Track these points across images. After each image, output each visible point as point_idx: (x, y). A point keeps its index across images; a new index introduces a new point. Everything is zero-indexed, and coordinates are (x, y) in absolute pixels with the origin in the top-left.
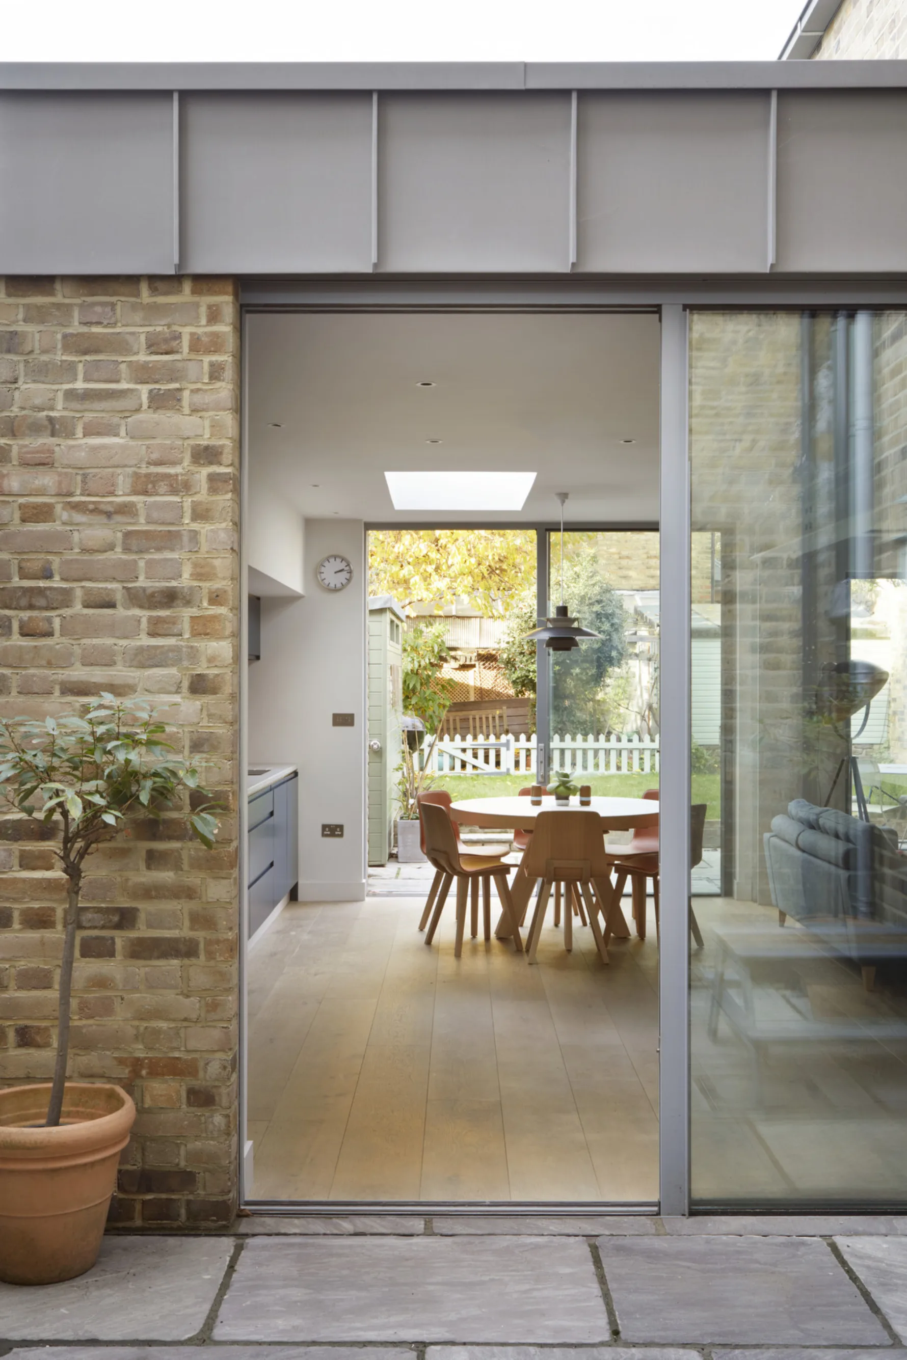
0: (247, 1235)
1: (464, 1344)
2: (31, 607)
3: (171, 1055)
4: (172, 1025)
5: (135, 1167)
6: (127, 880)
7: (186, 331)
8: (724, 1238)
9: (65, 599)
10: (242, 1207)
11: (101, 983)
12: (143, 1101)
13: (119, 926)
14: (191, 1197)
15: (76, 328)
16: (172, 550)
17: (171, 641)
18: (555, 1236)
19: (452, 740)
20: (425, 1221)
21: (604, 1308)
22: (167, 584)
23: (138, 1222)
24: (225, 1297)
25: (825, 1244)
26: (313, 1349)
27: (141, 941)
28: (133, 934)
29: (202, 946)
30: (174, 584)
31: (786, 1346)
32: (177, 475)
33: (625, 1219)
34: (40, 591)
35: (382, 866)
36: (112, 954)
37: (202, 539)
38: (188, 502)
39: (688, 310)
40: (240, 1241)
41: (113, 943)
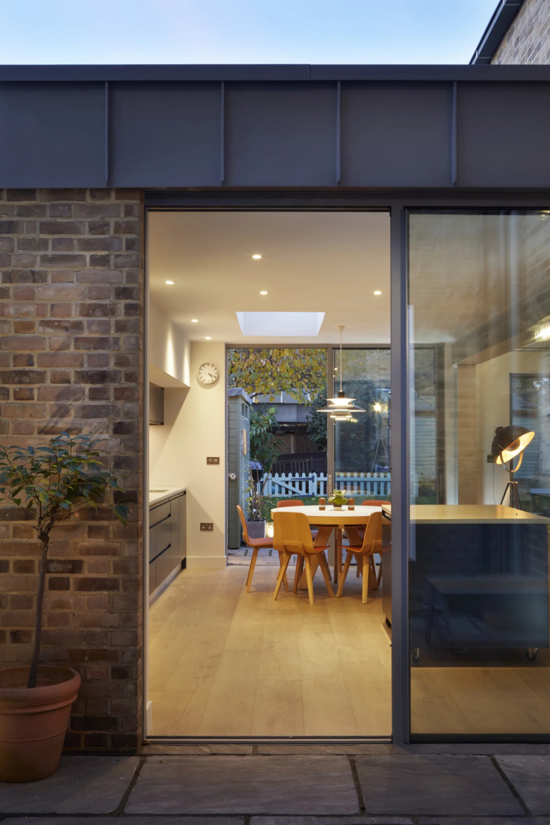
0: (147, 755)
1: (273, 815)
2: (21, 382)
3: (103, 648)
4: (103, 630)
5: (81, 715)
6: (77, 544)
7: (112, 221)
8: (430, 756)
9: (40, 377)
10: (145, 740)
11: (61, 605)
12: (85, 675)
13: (72, 571)
14: (114, 733)
15: (47, 219)
16: (104, 349)
17: (103, 403)
18: (329, 755)
19: (280, 476)
20: (253, 747)
21: (357, 795)
22: (101, 369)
23: (83, 747)
24: (133, 790)
25: (489, 759)
26: (183, 818)
27: (85, 580)
28: (80, 576)
29: (121, 583)
30: (105, 369)
31: (463, 816)
32: (106, 305)
33: (372, 745)
34: (26, 373)
35: (237, 549)
36: (67, 588)
37: (121, 342)
38: (113, 320)
39: (406, 210)
40: (143, 759)
41: (69, 582)
